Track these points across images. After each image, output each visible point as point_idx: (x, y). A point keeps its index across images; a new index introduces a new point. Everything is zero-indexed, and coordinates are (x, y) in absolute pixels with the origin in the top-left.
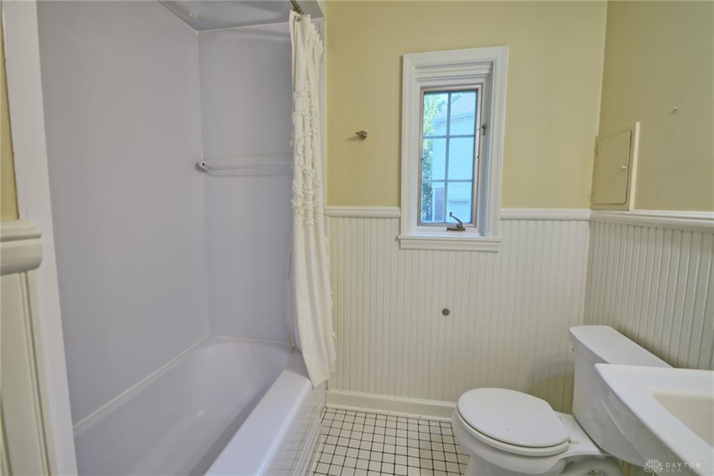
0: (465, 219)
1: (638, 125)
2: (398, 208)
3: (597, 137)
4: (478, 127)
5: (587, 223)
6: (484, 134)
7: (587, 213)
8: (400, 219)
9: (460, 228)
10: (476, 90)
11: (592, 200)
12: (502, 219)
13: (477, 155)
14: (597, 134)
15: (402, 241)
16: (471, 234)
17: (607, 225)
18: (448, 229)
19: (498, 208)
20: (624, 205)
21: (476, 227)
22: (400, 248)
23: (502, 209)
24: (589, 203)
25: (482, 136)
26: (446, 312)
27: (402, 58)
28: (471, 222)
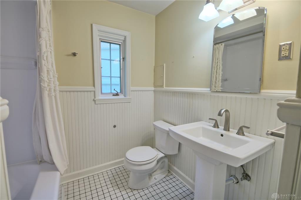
0: (119, 91)
1: (165, 64)
2: (93, 87)
3: (154, 66)
4: (121, 58)
5: (153, 92)
6: (124, 61)
7: (153, 89)
8: (95, 92)
9: (117, 94)
10: (120, 45)
11: (154, 85)
12: (132, 91)
13: (121, 68)
14: (154, 65)
15: (96, 101)
16: (121, 96)
17: (158, 92)
18: (113, 95)
19: (130, 87)
20: (162, 86)
21: (122, 94)
22: (95, 104)
23: (131, 88)
24: (153, 86)
25: (123, 62)
26: (115, 126)
27: (92, 25)
28: (121, 92)
